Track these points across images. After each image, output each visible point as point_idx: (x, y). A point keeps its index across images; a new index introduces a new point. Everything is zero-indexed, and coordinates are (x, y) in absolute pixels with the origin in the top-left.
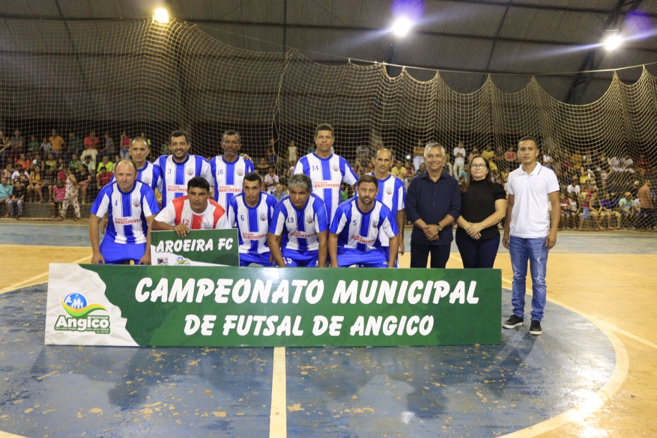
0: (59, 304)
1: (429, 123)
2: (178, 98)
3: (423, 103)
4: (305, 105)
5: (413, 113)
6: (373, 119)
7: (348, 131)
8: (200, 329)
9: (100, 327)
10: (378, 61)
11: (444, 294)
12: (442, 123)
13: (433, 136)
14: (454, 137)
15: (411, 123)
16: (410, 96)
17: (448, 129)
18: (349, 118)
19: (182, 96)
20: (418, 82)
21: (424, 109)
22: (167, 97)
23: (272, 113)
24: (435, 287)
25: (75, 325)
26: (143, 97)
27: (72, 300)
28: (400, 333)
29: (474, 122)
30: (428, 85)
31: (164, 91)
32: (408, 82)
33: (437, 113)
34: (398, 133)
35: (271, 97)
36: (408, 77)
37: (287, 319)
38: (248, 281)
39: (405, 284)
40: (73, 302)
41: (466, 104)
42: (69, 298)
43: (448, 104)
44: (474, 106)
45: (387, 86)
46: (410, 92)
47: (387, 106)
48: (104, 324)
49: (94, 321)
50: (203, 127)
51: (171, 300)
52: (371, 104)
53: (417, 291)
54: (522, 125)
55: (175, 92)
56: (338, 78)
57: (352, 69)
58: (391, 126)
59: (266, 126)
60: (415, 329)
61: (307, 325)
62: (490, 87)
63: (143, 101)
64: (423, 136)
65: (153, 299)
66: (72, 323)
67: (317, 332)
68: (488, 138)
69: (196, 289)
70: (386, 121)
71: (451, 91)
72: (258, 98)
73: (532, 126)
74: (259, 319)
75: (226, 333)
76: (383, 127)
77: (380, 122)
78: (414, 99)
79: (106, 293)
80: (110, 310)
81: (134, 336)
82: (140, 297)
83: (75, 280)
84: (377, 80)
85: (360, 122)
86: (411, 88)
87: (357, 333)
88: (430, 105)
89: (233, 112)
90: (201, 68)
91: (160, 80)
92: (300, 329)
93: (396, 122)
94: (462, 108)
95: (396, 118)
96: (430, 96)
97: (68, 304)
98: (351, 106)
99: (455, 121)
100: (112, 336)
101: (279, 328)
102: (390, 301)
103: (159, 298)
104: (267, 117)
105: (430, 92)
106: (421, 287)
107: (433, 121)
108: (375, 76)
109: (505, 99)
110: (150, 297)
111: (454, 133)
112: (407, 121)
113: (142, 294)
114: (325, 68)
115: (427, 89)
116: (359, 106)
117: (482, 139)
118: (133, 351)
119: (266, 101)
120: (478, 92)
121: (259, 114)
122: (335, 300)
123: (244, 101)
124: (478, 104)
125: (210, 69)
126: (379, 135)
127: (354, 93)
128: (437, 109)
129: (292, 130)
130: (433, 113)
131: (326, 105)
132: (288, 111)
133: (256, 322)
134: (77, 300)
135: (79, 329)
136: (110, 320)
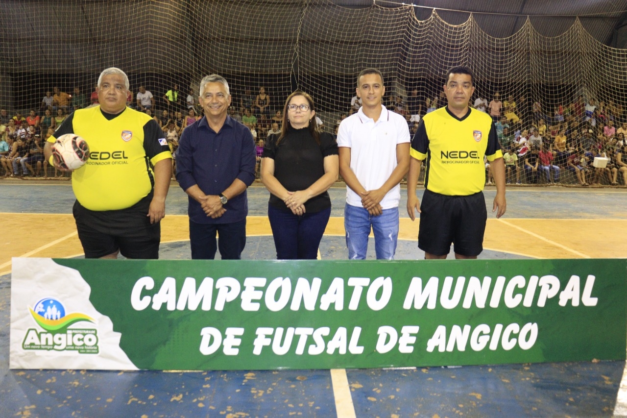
0: (28, 314)
2: (188, 46)
4: (325, 51)
6: (400, 66)
8: (222, 347)
9: (84, 345)
10: (405, 3)
11: (552, 294)
14: (488, 86)
15: (441, 71)
16: (441, 41)
17: (481, 77)
19: (193, 44)
20: (449, 25)
22: (177, 44)
23: (290, 61)
24: (540, 285)
25: (50, 343)
27: (45, 308)
28: (493, 347)
29: (509, 69)
30: (460, 29)
31: (173, 38)
32: (438, 25)
33: (469, 60)
34: (427, 81)
35: (289, 44)
36: (439, 20)
37: (342, 332)
38: (288, 280)
39: (501, 280)
40: (46, 311)
41: (502, 49)
42: (41, 305)
43: (482, 50)
44: (510, 52)
45: (416, 30)
46: (441, 37)
47: (415, 52)
48: (90, 340)
49: (76, 337)
51: (181, 307)
52: (398, 50)
53: (517, 291)
55: (185, 39)
56: (362, 22)
57: (378, 11)
58: (420, 75)
59: (285, 75)
60: (514, 341)
61: (369, 340)
62: (528, 30)
65: (157, 307)
66: (47, 339)
67: (382, 348)
68: (525, 87)
69: (215, 292)
70: (414, 68)
71: (485, 35)
72: (275, 44)
74: (304, 332)
75: (257, 351)
76: (407, 79)
77: (408, 70)
78: (444, 44)
79: (92, 299)
80: (97, 322)
81: (131, 357)
82: (138, 304)
83: (48, 280)
84: (405, 23)
85: (386, 70)
86: (442, 32)
87: (436, 348)
88: (463, 51)
90: (213, 13)
91: (169, 27)
92: (359, 345)
93: (424, 70)
94: (498, 54)
95: (425, 66)
96: (462, 41)
97: (40, 313)
99: (489, 69)
100: (101, 356)
101: (330, 343)
102: (481, 304)
103: (164, 305)
104: (285, 66)
105: (463, 36)
106: (522, 284)
108: (402, 19)
109: (545, 43)
110: (151, 303)
111: (488, 82)
112: (437, 69)
113: (141, 299)
114: (348, 11)
115: (459, 33)
116: (385, 52)
117: (518, 88)
118: (130, 378)
119: (284, 48)
120: (515, 36)
121: (277, 62)
122: (407, 305)
123: (260, 48)
124: (514, 50)
125: (222, 13)
126: (406, 84)
127: (379, 38)
128: (470, 55)
129: (312, 79)
130: (466, 59)
131: (349, 52)
132: (308, 58)
133: (299, 336)
134: (51, 307)
135: (56, 347)
136: (98, 335)
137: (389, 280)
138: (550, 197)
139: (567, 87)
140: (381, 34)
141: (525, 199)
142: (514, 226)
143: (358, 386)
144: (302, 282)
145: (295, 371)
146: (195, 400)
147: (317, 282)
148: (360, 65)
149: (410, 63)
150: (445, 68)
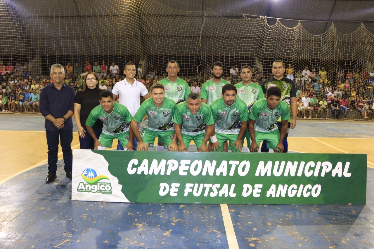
0: (80, 175)
1: (294, 54)
2: (140, 40)
3: (290, 41)
5: (284, 48)
6: (259, 51)
7: (243, 59)
8: (169, 192)
9: (105, 190)
10: (261, 16)
11: (328, 170)
12: (302, 54)
13: (296, 62)
14: (309, 63)
15: (282, 54)
16: (282, 37)
17: (306, 57)
18: (244, 51)
20: (287, 28)
21: (291, 45)
22: (133, 40)
23: (196, 49)
24: (322, 166)
25: (90, 189)
26: (119, 40)
27: (88, 173)
28: (299, 195)
29: (322, 53)
30: (293, 30)
31: (131, 36)
32: (280, 28)
33: (298, 48)
35: (196, 39)
36: (281, 25)
37: (226, 186)
38: (201, 161)
39: (303, 163)
40: (88, 174)
41: (318, 41)
42: (86, 171)
43: (304, 42)
44: (323, 43)
45: (268, 31)
46: (282, 35)
47: (267, 43)
48: (108, 188)
49: (102, 186)
50: (155, 58)
51: (151, 173)
52: (258, 42)
53: (311, 168)
54: (354, 54)
55: (138, 37)
56: (237, 27)
57: (246, 20)
58: (270, 56)
59: (193, 56)
60: (309, 193)
61: (239, 190)
62: (333, 30)
63: (119, 43)
65: (139, 173)
66: (88, 187)
67: (245, 194)
68: (331, 63)
69: (167, 166)
70: (267, 52)
71: (308, 34)
72: (188, 39)
74: (208, 186)
75: (186, 194)
76: (265, 57)
77: (263, 53)
78: (284, 39)
79: (110, 169)
80: (111, 179)
81: (127, 197)
82: (131, 171)
83: (89, 160)
84: (261, 27)
85: (251, 54)
86: (282, 32)
87: (271, 195)
88: (294, 43)
90: (153, 22)
91: (129, 30)
92: (234, 192)
93: (273, 54)
94: (315, 44)
95: (273, 51)
96: (294, 37)
97: (85, 175)
98: (245, 43)
99: (310, 52)
100: (113, 196)
101: (220, 192)
102: (293, 174)
103: (143, 172)
104: (194, 51)
105: (295, 34)
106: (313, 166)
107: (296, 53)
108: (260, 25)
109: (343, 38)
110: (137, 171)
111: (310, 60)
112: (280, 53)
113: (132, 169)
114: (229, 20)
115: (293, 32)
116: (250, 43)
117: (327, 64)
118: (127, 206)
119: (193, 42)
120: (325, 34)
121: (189, 49)
122: (257, 174)
123: (179, 41)
124: (325, 41)
125: (159, 22)
126: (262, 62)
127: (247, 36)
128: (299, 45)
129: (209, 59)
130: (296, 47)
131: (230, 44)
132: (206, 47)
133: (206, 188)
134: (90, 173)
135: (92, 191)
136: (111, 186)
137: (248, 162)
138: (345, 126)
139: (356, 63)
140: (248, 33)
141: (329, 127)
142: (320, 141)
143: (233, 211)
144: (208, 162)
145: (203, 204)
146: (158, 215)
147: (214, 162)
148: (236, 51)
149: (265, 50)
150: (285, 52)
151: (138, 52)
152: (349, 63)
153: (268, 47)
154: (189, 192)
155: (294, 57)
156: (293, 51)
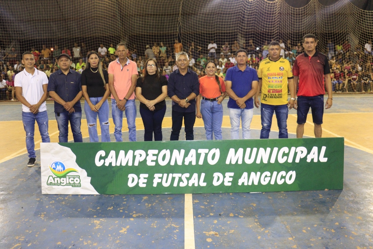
0: (48, 169)
1: (275, 28)
3: (271, 15)
4: (196, 21)
5: (265, 23)
6: (240, 27)
7: (224, 36)
8: (138, 183)
9: (74, 183)
11: (303, 156)
12: (284, 28)
13: (278, 36)
14: (291, 37)
15: (264, 29)
16: (263, 12)
17: (287, 31)
18: (225, 28)
19: (121, 20)
20: (268, 2)
21: (272, 19)
23: (176, 27)
24: (296, 151)
25: (59, 182)
26: (97, 22)
28: (272, 183)
29: (304, 26)
30: (274, 4)
31: (109, 17)
32: (261, 2)
33: (280, 22)
34: (256, 35)
35: (175, 17)
37: (195, 175)
38: (168, 151)
39: (276, 149)
40: (56, 167)
41: (299, 15)
42: (54, 165)
43: (287, 15)
44: (304, 15)
45: (248, 5)
46: (263, 9)
47: (248, 18)
48: (77, 181)
49: (71, 179)
50: (134, 38)
51: (118, 164)
52: (238, 18)
53: (284, 154)
54: (336, 26)
55: (116, 17)
58: (251, 31)
59: (174, 35)
60: (283, 180)
61: (209, 179)
62: (314, 3)
64: (272, 37)
65: (107, 164)
66: (57, 181)
67: (216, 183)
69: (134, 157)
70: (248, 28)
71: (289, 7)
72: (167, 18)
73: (342, 27)
74: (177, 176)
75: (155, 185)
76: (246, 32)
77: (244, 29)
78: (265, 13)
79: (77, 161)
80: (80, 172)
81: (95, 189)
82: (99, 163)
83: (57, 153)
85: (232, 30)
86: (264, 6)
87: (243, 183)
88: (276, 17)
89: (153, 28)
92: (204, 182)
93: (254, 29)
94: (297, 17)
95: (254, 26)
96: (276, 10)
97: (54, 169)
98: (225, 19)
99: (292, 26)
100: (82, 188)
101: (190, 181)
102: (265, 161)
103: (111, 164)
105: (276, 8)
106: (287, 151)
107: (278, 27)
109: (324, 10)
110: (104, 163)
111: (291, 34)
112: (261, 27)
113: (100, 161)
115: (274, 6)
116: (231, 19)
119: (172, 20)
120: (307, 7)
121: (169, 28)
122: (228, 162)
123: (159, 20)
124: (307, 14)
126: (244, 37)
127: (227, 11)
128: (280, 19)
129: (190, 37)
130: (278, 21)
131: (210, 20)
132: (187, 25)
133: (175, 178)
134: (59, 166)
135: (62, 184)
136: (80, 178)
137: (218, 150)
139: (339, 35)
140: (228, 9)
144: (175, 152)
147: (183, 151)
148: (217, 27)
149: (246, 25)
150: (266, 27)
151: (117, 33)
152: (331, 36)
153: (249, 22)
154: (158, 183)
155: (275, 31)
156: (275, 25)
